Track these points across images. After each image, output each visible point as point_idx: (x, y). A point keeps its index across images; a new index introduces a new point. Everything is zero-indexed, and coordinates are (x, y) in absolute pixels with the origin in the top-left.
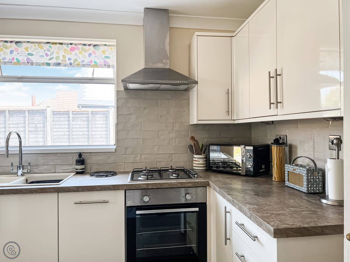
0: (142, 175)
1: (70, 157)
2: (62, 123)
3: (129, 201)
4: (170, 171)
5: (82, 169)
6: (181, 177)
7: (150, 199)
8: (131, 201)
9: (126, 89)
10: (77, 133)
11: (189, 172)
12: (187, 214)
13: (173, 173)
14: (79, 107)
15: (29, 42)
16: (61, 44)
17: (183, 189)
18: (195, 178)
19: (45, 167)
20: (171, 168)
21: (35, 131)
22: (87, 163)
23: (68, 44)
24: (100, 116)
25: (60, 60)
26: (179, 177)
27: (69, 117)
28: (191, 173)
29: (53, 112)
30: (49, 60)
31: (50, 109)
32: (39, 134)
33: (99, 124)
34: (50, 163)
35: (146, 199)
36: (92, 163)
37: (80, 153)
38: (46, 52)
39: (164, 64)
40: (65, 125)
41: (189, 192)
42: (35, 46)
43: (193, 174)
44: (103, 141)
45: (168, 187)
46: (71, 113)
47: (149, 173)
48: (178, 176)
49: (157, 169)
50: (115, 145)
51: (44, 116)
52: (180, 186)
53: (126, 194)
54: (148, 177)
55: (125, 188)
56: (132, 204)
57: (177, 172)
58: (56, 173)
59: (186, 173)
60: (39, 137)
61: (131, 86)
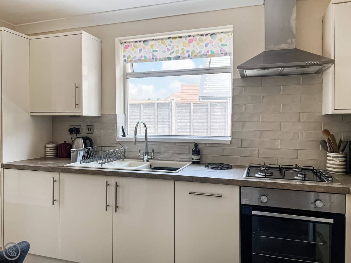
0: (260, 171)
1: (187, 147)
2: (184, 114)
3: (245, 198)
4: (295, 170)
5: (197, 159)
6: (309, 178)
7: (268, 199)
8: (246, 199)
9: (243, 76)
10: (197, 124)
11: (320, 174)
12: (317, 224)
13: (298, 173)
14: (200, 99)
15: (153, 39)
16: (180, 37)
17: (313, 193)
18: (328, 182)
19: (166, 155)
20: (296, 166)
21: (162, 122)
22: (203, 154)
23: (186, 37)
24: (219, 107)
25: (180, 53)
26: (306, 179)
27: (190, 109)
28: (323, 175)
29: (177, 104)
30: (170, 54)
31: (175, 101)
32: (165, 125)
33: (218, 116)
34: (170, 152)
35: (264, 199)
36: (207, 154)
37: (196, 143)
38: (168, 47)
39: (289, 44)
40: (187, 116)
41: (319, 198)
42: (159, 43)
43: (326, 177)
44: (222, 132)
45: (292, 188)
46: (192, 104)
47: (267, 170)
48: (305, 177)
49: (278, 166)
50: (230, 137)
51: (170, 108)
52: (307, 189)
53: (241, 190)
54: (267, 175)
55: (240, 184)
56: (248, 203)
57: (304, 172)
58: (175, 161)
59: (317, 175)
60: (165, 127)
61: (249, 73)
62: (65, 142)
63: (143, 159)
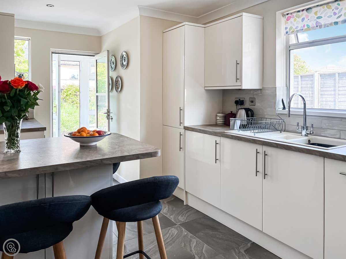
15: (318, 6)
19: (330, 131)
30: (337, 18)
34: (334, 128)
38: (335, 11)
42: (324, 8)
58: (341, 139)
62: (232, 112)
63: (301, 133)
